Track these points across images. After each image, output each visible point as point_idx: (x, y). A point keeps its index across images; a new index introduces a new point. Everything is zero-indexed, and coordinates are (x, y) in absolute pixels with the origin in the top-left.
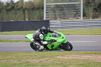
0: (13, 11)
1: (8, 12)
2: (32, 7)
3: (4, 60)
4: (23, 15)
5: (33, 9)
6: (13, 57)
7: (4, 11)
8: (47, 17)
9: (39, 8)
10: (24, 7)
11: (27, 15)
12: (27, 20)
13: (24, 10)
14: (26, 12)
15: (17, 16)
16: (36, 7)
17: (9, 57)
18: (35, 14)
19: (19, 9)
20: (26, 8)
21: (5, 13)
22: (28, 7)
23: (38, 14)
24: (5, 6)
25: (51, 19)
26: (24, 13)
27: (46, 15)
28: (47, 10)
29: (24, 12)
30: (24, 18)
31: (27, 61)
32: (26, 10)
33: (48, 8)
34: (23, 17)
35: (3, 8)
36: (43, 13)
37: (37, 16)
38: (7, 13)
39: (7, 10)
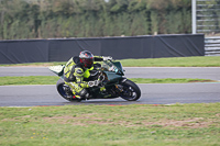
0: (126, 16)
1: (114, 17)
2: (167, 7)
3: (105, 121)
4: (146, 24)
5: (169, 10)
6: (125, 116)
7: (106, 14)
8: (197, 29)
9: (180, 9)
10: (148, 7)
11: (155, 23)
12: (156, 34)
13: (149, 13)
14: (153, 17)
15: (134, 25)
16: (175, 6)
17: (116, 115)
18: (173, 22)
19: (138, 11)
20: (153, 9)
21: (108, 19)
22: (157, 6)
23: (180, 22)
24: (106, 4)
25: (208, 33)
26: (149, 20)
27: (197, 23)
28: (197, 13)
29: (149, 16)
30: (150, 29)
31: (157, 123)
32: (152, 13)
33: (201, 8)
34: (147, 27)
35: (102, 8)
36: (191, 18)
37: (177, 26)
38: (112, 19)
39: (112, 13)
